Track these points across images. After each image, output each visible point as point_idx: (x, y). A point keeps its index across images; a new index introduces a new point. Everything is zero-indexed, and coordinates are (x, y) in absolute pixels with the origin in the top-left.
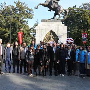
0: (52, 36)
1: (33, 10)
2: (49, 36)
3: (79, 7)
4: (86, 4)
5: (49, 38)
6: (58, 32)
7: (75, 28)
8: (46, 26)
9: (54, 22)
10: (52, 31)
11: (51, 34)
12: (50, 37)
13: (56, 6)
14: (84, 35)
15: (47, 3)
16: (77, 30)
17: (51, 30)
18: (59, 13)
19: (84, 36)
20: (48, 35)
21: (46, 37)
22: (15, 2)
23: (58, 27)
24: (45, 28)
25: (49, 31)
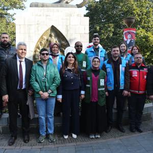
0: (54, 40)
2: (47, 40)
6: (67, 31)
8: (40, 16)
9: (59, 8)
10: (53, 29)
11: (53, 34)
12: (50, 41)
17: (53, 26)
20: (45, 38)
21: (41, 43)
23: (68, 18)
24: (38, 21)
25: (47, 29)
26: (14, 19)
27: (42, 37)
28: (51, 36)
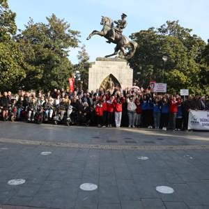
0: (111, 82)
1: (79, 33)
3: (162, 27)
6: (120, 77)
11: (111, 79)
15: (106, 32)
16: (152, 70)
17: (111, 74)
18: (123, 48)
20: (106, 81)
21: (103, 84)
22: (47, 18)
23: (121, 69)
24: (102, 71)
26: (68, 55)
28: (109, 80)
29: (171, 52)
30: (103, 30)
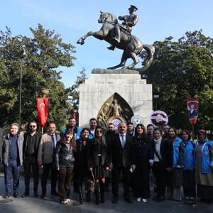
0: (117, 107)
1: (74, 47)
3: (179, 40)
4: (194, 34)
5: (111, 113)
6: (131, 98)
7: (171, 88)
8: (103, 83)
9: (121, 75)
10: (116, 96)
13: (126, 38)
14: (193, 103)
15: (106, 32)
16: (176, 91)
17: (116, 93)
18: (134, 54)
19: (192, 106)
20: (108, 104)
21: (104, 110)
22: (31, 29)
23: (131, 85)
24: (101, 88)
25: (110, 95)
26: (60, 78)
27: (105, 105)
28: (114, 103)
29: (200, 65)
30: (102, 29)
